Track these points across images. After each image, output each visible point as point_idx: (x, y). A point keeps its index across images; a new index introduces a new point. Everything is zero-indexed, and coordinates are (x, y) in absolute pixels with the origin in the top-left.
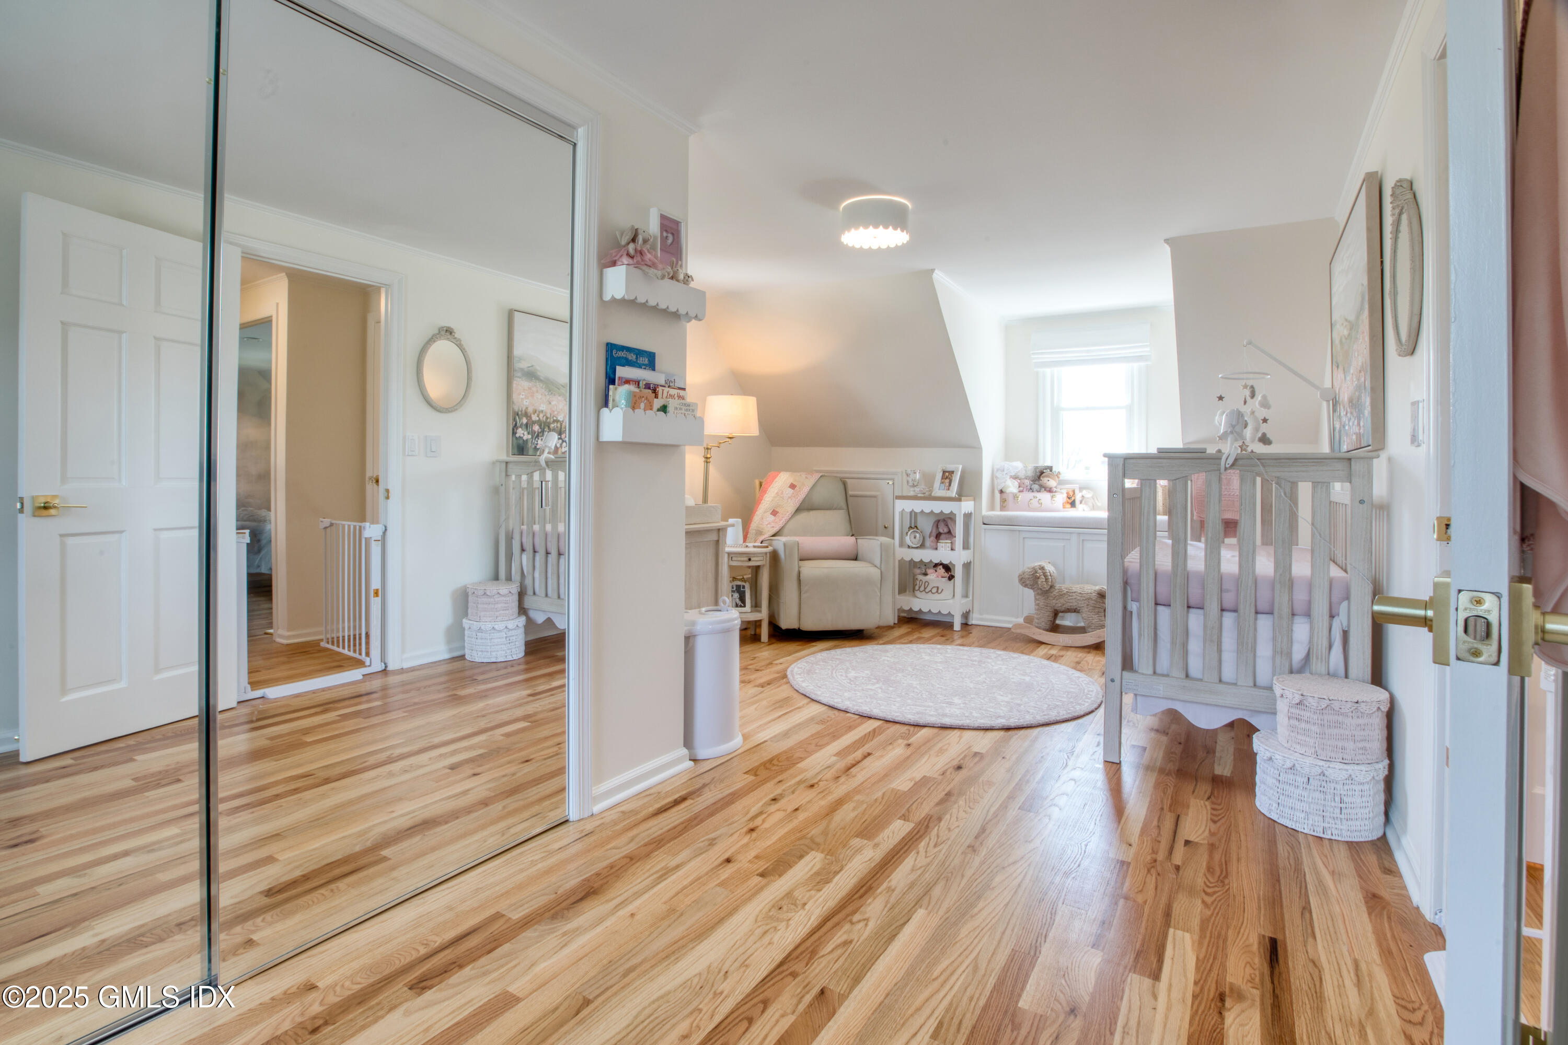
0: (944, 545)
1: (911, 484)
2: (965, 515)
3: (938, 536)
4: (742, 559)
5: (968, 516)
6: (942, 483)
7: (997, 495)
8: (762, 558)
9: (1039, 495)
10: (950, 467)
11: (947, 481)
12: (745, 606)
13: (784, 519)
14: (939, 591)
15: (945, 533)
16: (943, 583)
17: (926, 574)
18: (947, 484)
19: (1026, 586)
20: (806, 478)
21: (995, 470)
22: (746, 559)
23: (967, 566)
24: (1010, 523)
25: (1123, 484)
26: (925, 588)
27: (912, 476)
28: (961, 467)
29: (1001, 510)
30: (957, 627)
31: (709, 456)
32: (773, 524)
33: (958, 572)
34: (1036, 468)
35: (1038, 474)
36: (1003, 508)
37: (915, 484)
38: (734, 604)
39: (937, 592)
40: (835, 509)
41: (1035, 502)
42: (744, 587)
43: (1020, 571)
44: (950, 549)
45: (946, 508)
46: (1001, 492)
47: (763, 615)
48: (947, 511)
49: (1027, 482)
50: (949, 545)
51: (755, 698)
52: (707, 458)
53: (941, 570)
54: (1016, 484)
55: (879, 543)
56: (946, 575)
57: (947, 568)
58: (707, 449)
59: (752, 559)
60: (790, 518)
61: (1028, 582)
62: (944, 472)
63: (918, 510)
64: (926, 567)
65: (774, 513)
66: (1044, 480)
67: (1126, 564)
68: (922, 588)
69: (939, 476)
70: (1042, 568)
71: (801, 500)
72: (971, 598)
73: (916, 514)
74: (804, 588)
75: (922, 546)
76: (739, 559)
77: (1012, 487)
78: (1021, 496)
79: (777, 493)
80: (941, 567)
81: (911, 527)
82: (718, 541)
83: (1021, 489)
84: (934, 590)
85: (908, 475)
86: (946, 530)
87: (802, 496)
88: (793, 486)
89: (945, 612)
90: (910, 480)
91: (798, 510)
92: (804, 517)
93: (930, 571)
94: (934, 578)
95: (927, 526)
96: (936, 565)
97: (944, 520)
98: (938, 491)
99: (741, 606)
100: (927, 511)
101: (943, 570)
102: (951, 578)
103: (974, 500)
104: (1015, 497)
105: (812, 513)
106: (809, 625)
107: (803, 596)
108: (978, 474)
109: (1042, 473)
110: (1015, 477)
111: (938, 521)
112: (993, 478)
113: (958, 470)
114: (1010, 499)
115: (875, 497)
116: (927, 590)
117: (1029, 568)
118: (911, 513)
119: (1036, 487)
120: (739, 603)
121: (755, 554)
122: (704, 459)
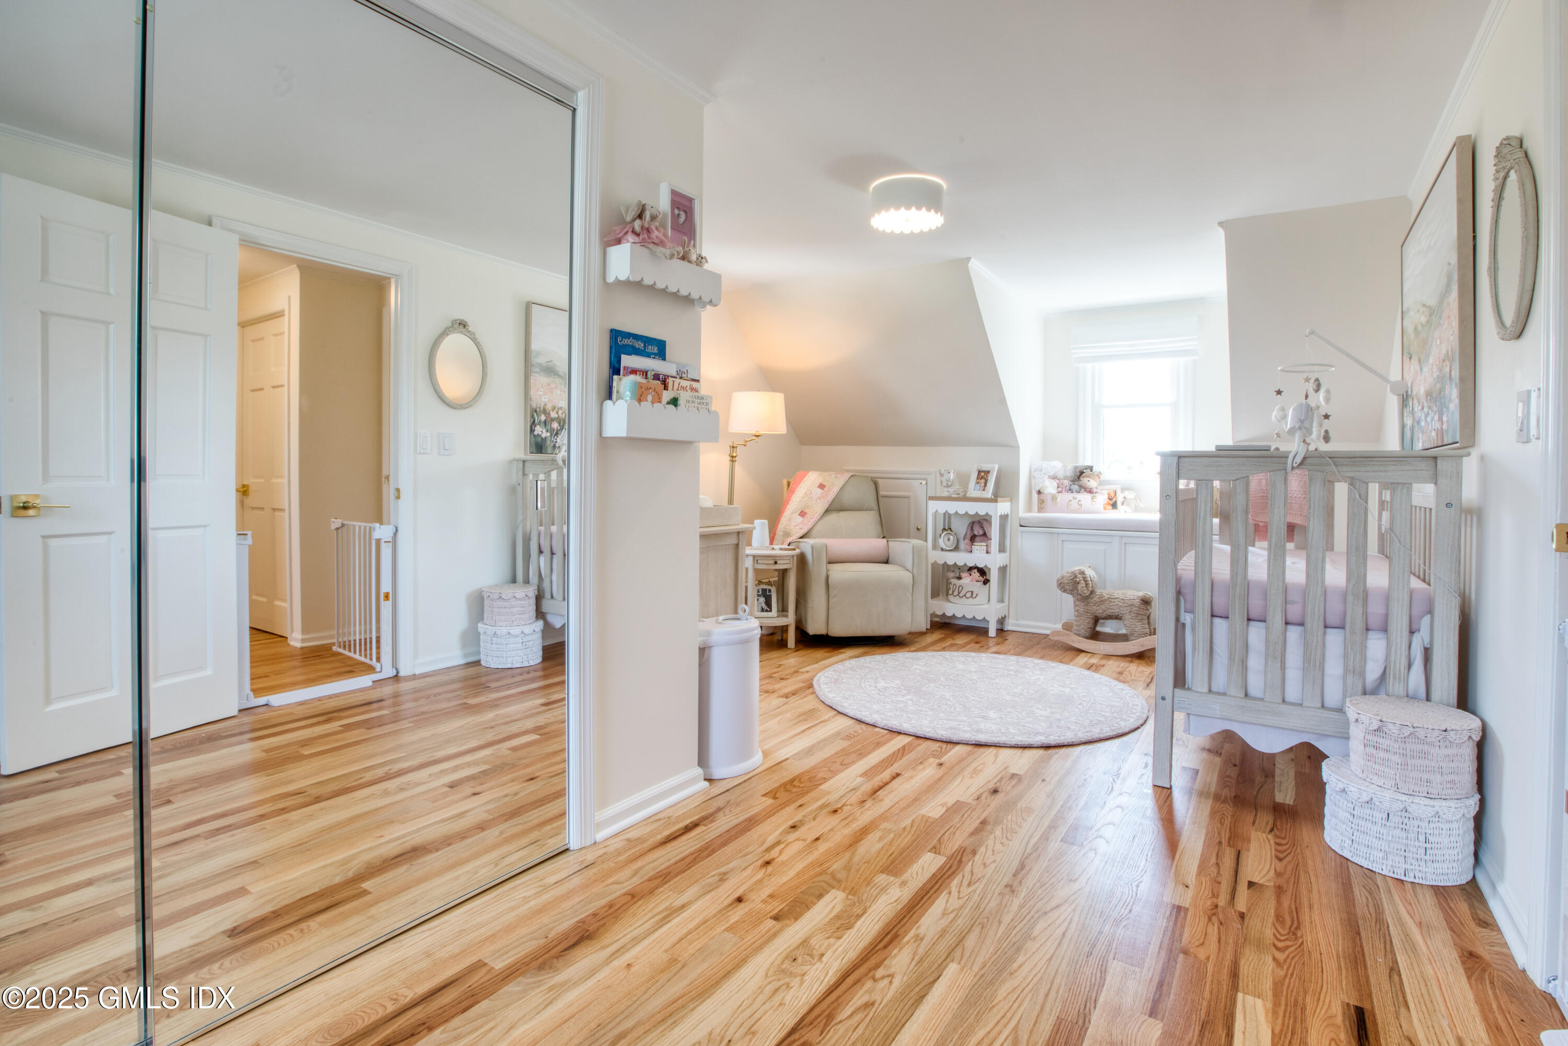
0: (979, 548)
1: (944, 484)
2: (1001, 517)
3: (973, 539)
4: (768, 562)
5: (1004, 518)
6: (977, 483)
7: (1035, 496)
8: (788, 561)
9: (1079, 496)
10: (985, 467)
11: (983, 481)
12: (771, 611)
13: (812, 521)
14: (974, 596)
15: (980, 536)
16: (978, 587)
17: (959, 578)
18: (983, 484)
19: (1065, 591)
20: (836, 477)
21: (1033, 470)
22: (772, 562)
23: (1003, 570)
24: (1049, 525)
25: (1177, 485)
26: (959, 593)
27: (946, 476)
28: (997, 466)
29: (1039, 512)
30: (992, 633)
31: (734, 455)
32: (801, 526)
33: (994, 576)
34: (1076, 468)
35: (1078, 474)
36: (1040, 509)
37: (949, 484)
38: (760, 608)
39: (972, 596)
40: (866, 510)
41: (1074, 503)
42: (770, 591)
43: (1059, 575)
44: (985, 551)
45: (981, 509)
46: (1039, 492)
47: (790, 620)
48: (982, 513)
49: (1066, 483)
50: (985, 548)
51: (778, 710)
52: (733, 457)
53: (976, 574)
54: (1055, 484)
55: (911, 546)
56: (981, 578)
57: (982, 572)
58: (733, 447)
59: (779, 562)
60: (819, 520)
61: (1067, 587)
62: (980, 472)
63: (952, 512)
64: (959, 571)
65: (803, 514)
66: (1084, 480)
67: (1179, 572)
68: (956, 593)
69: (974, 475)
70: (1083, 573)
71: (831, 500)
72: (1007, 603)
73: (950, 515)
74: (832, 593)
75: (956, 548)
76: (765, 562)
77: (1050, 488)
78: (1060, 497)
79: (806, 493)
80: (976, 570)
81: (944, 529)
82: (737, 545)
83: (1060, 489)
84: (969, 595)
85: (941, 475)
86: (981, 532)
87: (831, 497)
88: (822, 486)
89: (979, 617)
90: (944, 479)
91: (828, 511)
92: (833, 517)
93: (964, 575)
94: (969, 582)
95: (961, 528)
96: (970, 569)
97: (979, 522)
98: (973, 492)
99: (767, 611)
100: (962, 512)
101: (978, 574)
102: (986, 582)
103: (1011, 501)
104: (1054, 498)
105: (842, 514)
106: (838, 630)
107: (832, 601)
108: (1016, 474)
109: (1082, 473)
110: (1054, 478)
111: (973, 523)
112: (1031, 478)
113: (993, 470)
114: (1049, 501)
115: (907, 497)
116: (961, 595)
117: (1068, 573)
118: (945, 514)
119: (1075, 487)
120: (765, 607)
121: (781, 557)
122: (729, 458)
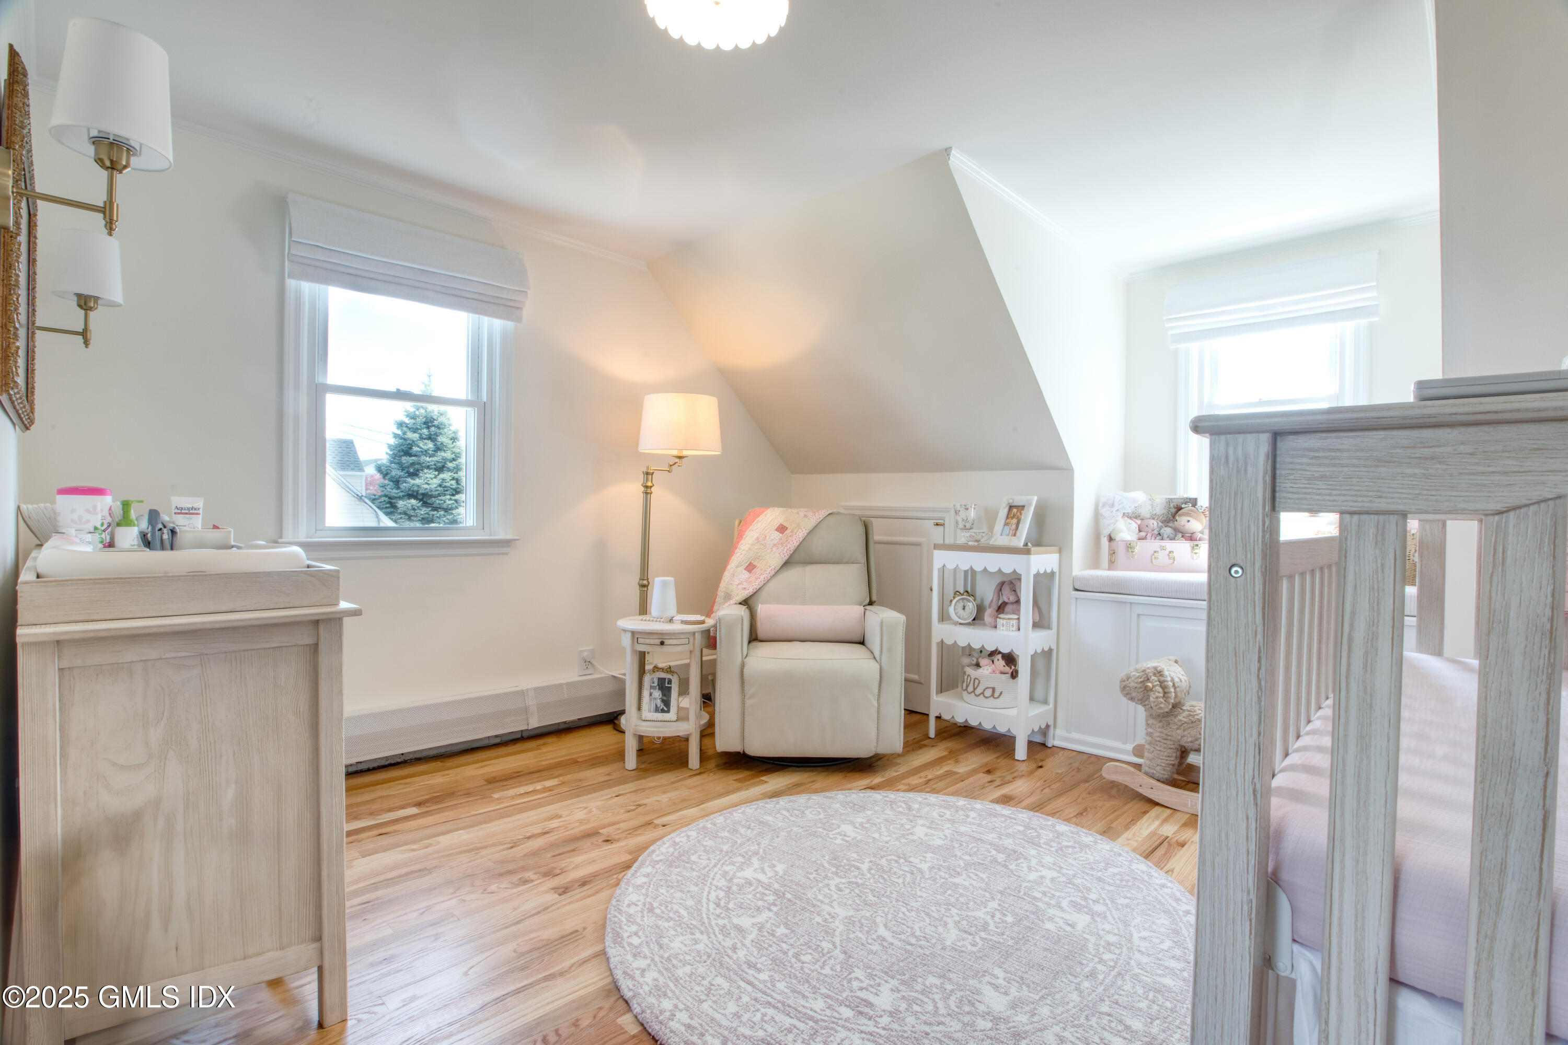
0: (1005, 621)
1: (961, 526)
2: (1037, 576)
3: (1001, 608)
4: (652, 642)
5: (1044, 581)
6: (1006, 524)
7: (1105, 541)
8: (686, 641)
9: (1170, 545)
10: (1019, 500)
11: (1014, 521)
12: (668, 711)
13: (762, 578)
14: (996, 695)
15: (1013, 603)
16: (1001, 681)
17: (978, 665)
18: (1014, 527)
19: (1132, 699)
20: (805, 516)
21: (1101, 504)
22: (658, 641)
23: (1046, 657)
24: (1117, 590)
25: (1273, 529)
26: (975, 689)
27: (962, 514)
28: (1036, 498)
29: (1109, 569)
30: (1021, 752)
31: (649, 484)
32: (745, 585)
33: (1024, 666)
34: (1170, 501)
35: (1173, 510)
36: (1112, 564)
37: (968, 526)
38: (653, 706)
39: (993, 695)
40: (852, 563)
41: (1162, 556)
42: (670, 682)
43: (1123, 674)
44: (1015, 628)
45: (1007, 564)
46: (1111, 539)
47: (690, 728)
48: (1007, 570)
49: (1154, 524)
50: (1015, 622)
51: (514, 928)
52: (647, 487)
53: (1000, 663)
54: (1134, 525)
55: (879, 620)
56: (1007, 669)
57: (1010, 659)
58: (647, 474)
59: (666, 642)
60: (772, 577)
61: (1134, 694)
62: (1011, 507)
63: (978, 568)
64: (977, 656)
65: (750, 568)
66: (1182, 520)
68: (970, 689)
69: (1003, 513)
70: (1159, 673)
71: (793, 548)
72: (1051, 706)
73: (973, 572)
74: (749, 691)
75: (977, 619)
76: (648, 641)
77: (1126, 531)
78: (1140, 547)
79: (758, 538)
80: (1000, 656)
81: (957, 593)
83: (1143, 534)
84: (988, 693)
85: (957, 512)
86: (1012, 598)
87: (793, 544)
88: (782, 529)
89: (1002, 729)
90: (959, 519)
91: (787, 564)
92: (794, 574)
93: (984, 662)
94: (989, 673)
95: (987, 591)
96: (992, 654)
97: (1011, 583)
98: (1001, 539)
99: (663, 711)
100: (993, 569)
101: (1002, 663)
102: (1014, 675)
103: (1060, 551)
104: (1129, 547)
105: (810, 569)
106: (757, 747)
107: (749, 702)
108: (1068, 511)
109: (1179, 509)
110: (1134, 516)
111: (1003, 584)
112: (1097, 517)
113: (1030, 504)
114: (1121, 550)
115: (918, 544)
116: (978, 691)
117: (1136, 670)
118: (955, 570)
119: (1167, 531)
120: (662, 706)
121: (672, 635)
122: (643, 489)
